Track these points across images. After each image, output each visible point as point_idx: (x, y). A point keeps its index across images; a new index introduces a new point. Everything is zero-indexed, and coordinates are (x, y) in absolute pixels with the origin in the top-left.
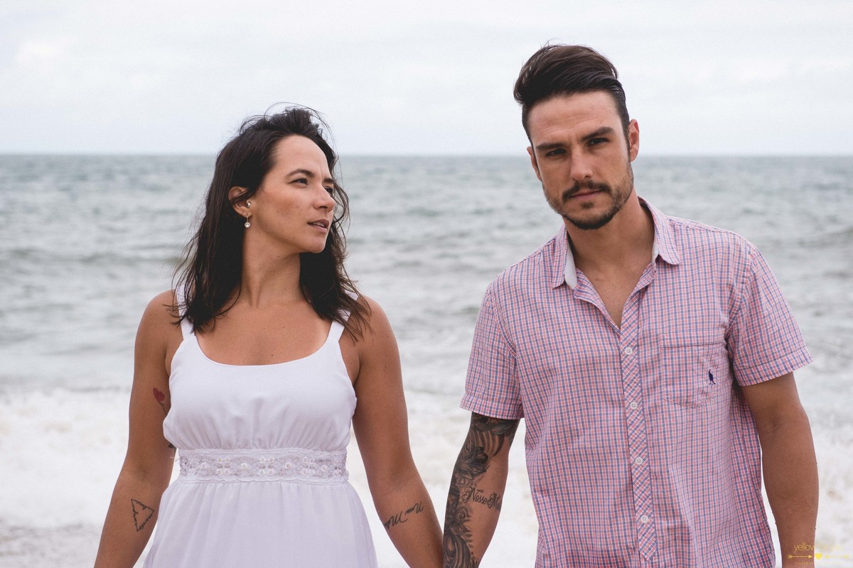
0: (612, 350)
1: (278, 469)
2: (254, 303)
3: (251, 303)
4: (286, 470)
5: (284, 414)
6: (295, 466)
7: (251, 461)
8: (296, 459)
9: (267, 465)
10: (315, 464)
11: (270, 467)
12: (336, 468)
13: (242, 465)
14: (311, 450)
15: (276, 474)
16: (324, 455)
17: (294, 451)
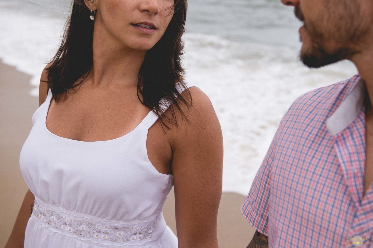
0: (344, 229)
1: (75, 229)
2: (96, 83)
3: (93, 83)
4: (81, 231)
5: (77, 187)
6: (89, 230)
7: (59, 217)
8: (90, 225)
9: (68, 223)
10: (109, 231)
11: (70, 225)
12: (135, 234)
13: (52, 217)
14: (105, 219)
15: (72, 233)
16: (121, 224)
17: (88, 218)
